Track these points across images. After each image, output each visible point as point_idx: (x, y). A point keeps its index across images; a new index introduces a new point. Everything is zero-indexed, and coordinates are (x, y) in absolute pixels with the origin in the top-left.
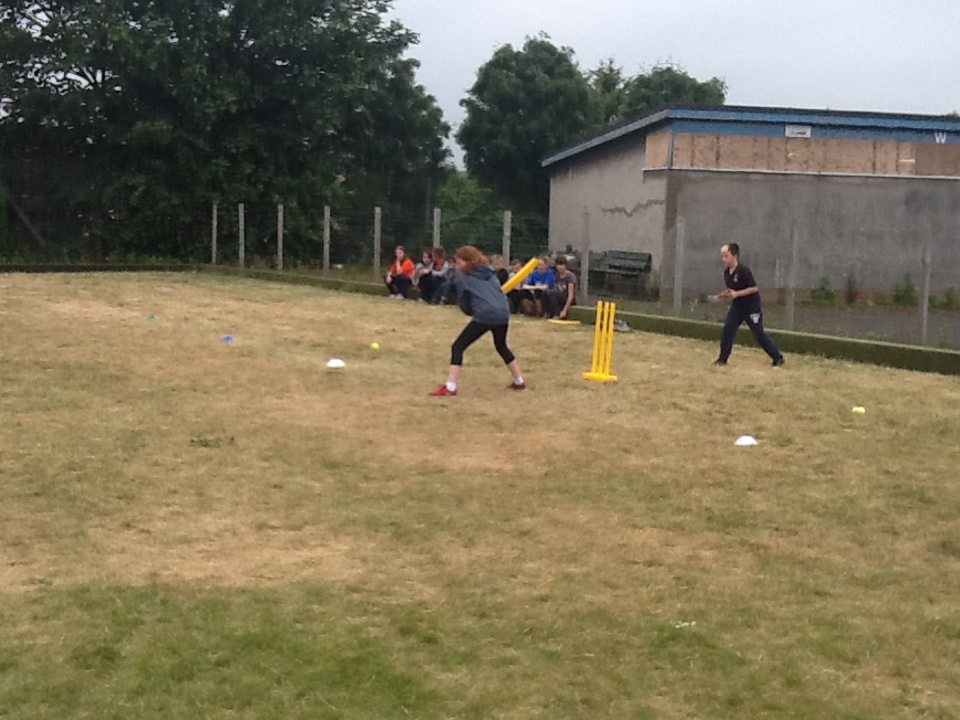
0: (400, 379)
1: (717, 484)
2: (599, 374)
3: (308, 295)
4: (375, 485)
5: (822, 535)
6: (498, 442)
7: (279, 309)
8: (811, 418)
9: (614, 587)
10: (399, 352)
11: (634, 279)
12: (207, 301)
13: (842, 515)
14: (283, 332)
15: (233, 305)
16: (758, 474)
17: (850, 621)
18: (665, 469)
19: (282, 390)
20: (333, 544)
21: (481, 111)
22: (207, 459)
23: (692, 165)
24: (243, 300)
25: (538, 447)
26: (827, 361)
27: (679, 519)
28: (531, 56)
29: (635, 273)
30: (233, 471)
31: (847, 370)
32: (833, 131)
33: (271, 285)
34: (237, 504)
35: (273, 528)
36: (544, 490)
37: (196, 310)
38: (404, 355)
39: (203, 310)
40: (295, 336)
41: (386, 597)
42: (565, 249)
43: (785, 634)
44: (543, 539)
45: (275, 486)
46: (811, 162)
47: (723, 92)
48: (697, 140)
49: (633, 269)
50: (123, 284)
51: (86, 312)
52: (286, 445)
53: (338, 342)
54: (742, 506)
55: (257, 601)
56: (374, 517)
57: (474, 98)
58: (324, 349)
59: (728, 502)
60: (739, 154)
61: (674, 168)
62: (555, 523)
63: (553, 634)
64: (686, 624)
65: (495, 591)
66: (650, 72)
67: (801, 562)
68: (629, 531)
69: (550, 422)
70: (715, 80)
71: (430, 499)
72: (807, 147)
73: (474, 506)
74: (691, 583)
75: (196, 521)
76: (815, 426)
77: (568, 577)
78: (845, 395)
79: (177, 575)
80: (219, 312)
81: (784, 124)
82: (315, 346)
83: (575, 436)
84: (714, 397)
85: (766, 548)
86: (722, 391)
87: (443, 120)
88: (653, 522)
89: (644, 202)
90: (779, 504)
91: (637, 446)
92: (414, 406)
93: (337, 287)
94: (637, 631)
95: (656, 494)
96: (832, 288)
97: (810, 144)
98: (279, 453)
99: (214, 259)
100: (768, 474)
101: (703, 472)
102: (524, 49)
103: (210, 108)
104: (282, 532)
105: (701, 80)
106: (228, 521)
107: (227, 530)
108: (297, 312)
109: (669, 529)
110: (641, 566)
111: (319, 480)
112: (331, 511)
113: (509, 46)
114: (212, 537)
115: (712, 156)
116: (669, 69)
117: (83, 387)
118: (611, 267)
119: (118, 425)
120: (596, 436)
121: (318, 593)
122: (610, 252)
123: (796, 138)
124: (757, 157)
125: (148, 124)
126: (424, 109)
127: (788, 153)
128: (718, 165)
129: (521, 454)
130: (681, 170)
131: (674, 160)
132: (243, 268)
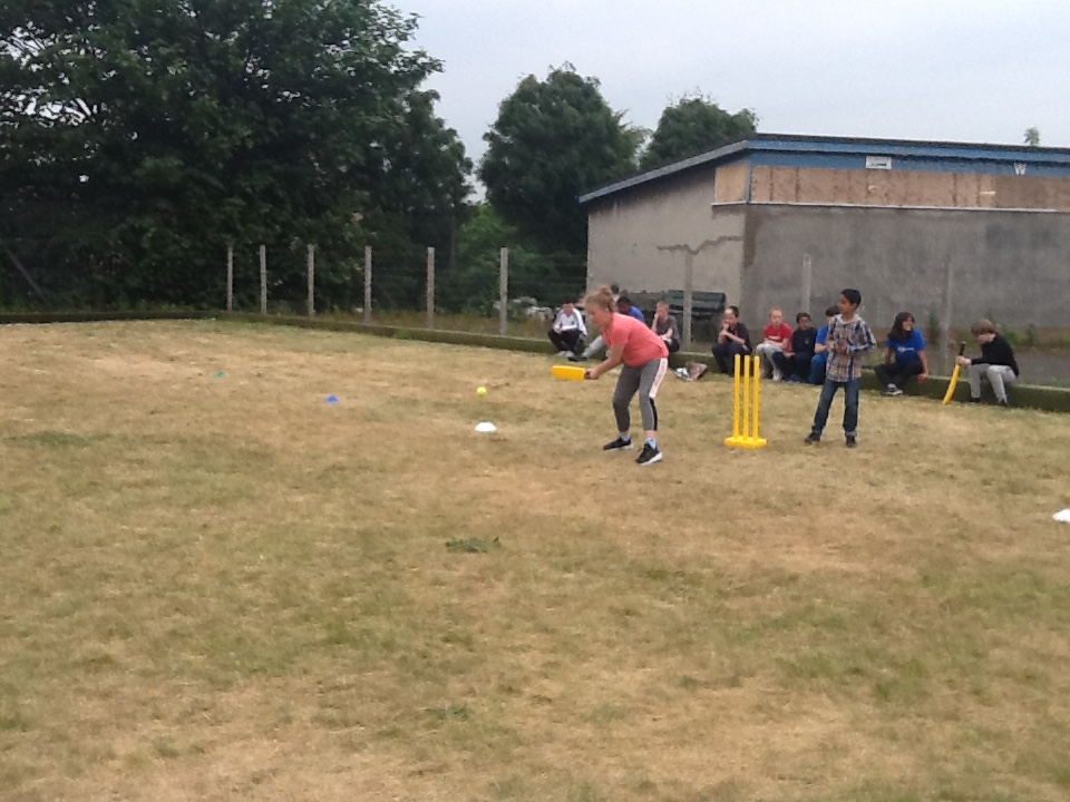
4: (740, 603)
6: (800, 531)
10: (542, 411)
11: (707, 320)
14: (383, 389)
18: (1045, 563)
19: (465, 466)
20: (812, 709)
21: (507, 146)
23: (771, 199)
28: (558, 87)
32: (913, 163)
38: (551, 414)
39: (270, 364)
40: (404, 394)
46: (891, 195)
47: (754, 124)
48: (776, 172)
49: (707, 310)
51: (139, 370)
53: (460, 400)
57: (496, 132)
60: (819, 187)
61: (752, 202)
66: (678, 104)
70: (746, 112)
72: (887, 179)
75: (589, 677)
80: (289, 367)
81: (864, 156)
82: (437, 406)
87: (466, 155)
89: (714, 239)
93: (389, 333)
97: (891, 176)
99: (230, 305)
102: (548, 80)
103: (222, 142)
106: (631, 676)
113: (531, 77)
115: (791, 189)
116: (697, 101)
122: (670, 291)
123: (877, 170)
124: (837, 190)
125: (157, 160)
126: (446, 143)
127: (868, 185)
128: (797, 199)
129: (850, 547)
130: (759, 204)
131: (752, 193)
132: (265, 314)
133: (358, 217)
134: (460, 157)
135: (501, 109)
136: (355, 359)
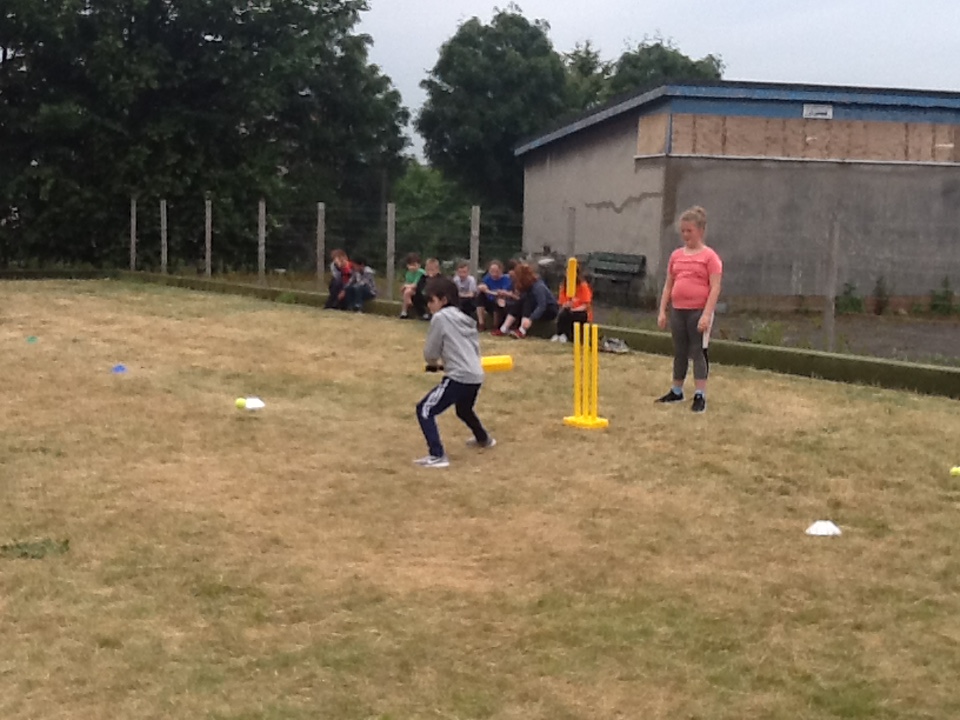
0: (334, 426)
1: (805, 618)
3: (237, 308)
4: (270, 631)
6: (466, 536)
7: (196, 328)
8: (899, 484)
10: (338, 385)
11: (626, 285)
12: (109, 316)
14: (193, 357)
15: (140, 321)
16: (861, 594)
18: (718, 585)
19: (171, 449)
21: (445, 93)
22: (15, 585)
23: (694, 151)
24: (153, 314)
25: (523, 544)
26: (885, 393)
28: (501, 30)
29: (625, 278)
30: (47, 607)
31: (916, 407)
32: (858, 111)
33: (194, 294)
36: (541, 637)
37: (95, 328)
38: (343, 389)
39: (101, 328)
40: (207, 364)
42: (542, 250)
45: (106, 643)
46: (833, 147)
47: (720, 71)
48: (699, 121)
49: (623, 273)
50: (13, 296)
53: (261, 371)
54: (860, 669)
56: (256, 714)
57: (437, 80)
58: (242, 382)
59: (833, 658)
60: (749, 139)
61: (673, 154)
66: (637, 49)
69: (539, 498)
70: (711, 58)
72: (828, 129)
78: (929, 446)
80: (120, 331)
81: (803, 102)
82: (229, 377)
83: (577, 522)
84: (759, 452)
86: (766, 441)
87: (401, 105)
89: (636, 194)
91: (669, 539)
92: (349, 471)
93: (272, 296)
96: (857, 295)
97: (832, 126)
98: (131, 571)
99: (133, 263)
101: (776, 591)
102: (492, 22)
103: (126, 85)
105: (694, 59)
108: (218, 330)
111: (181, 623)
112: (187, 697)
113: (475, 19)
115: (717, 140)
116: (658, 46)
118: (597, 271)
120: (607, 522)
122: (597, 253)
123: (815, 119)
124: (770, 141)
125: (55, 108)
126: (379, 92)
127: (806, 136)
128: (724, 151)
129: (501, 559)
130: (680, 157)
131: (673, 144)
132: (164, 274)
133: (284, 170)
134: (394, 105)
135: (441, 54)
136: (202, 323)
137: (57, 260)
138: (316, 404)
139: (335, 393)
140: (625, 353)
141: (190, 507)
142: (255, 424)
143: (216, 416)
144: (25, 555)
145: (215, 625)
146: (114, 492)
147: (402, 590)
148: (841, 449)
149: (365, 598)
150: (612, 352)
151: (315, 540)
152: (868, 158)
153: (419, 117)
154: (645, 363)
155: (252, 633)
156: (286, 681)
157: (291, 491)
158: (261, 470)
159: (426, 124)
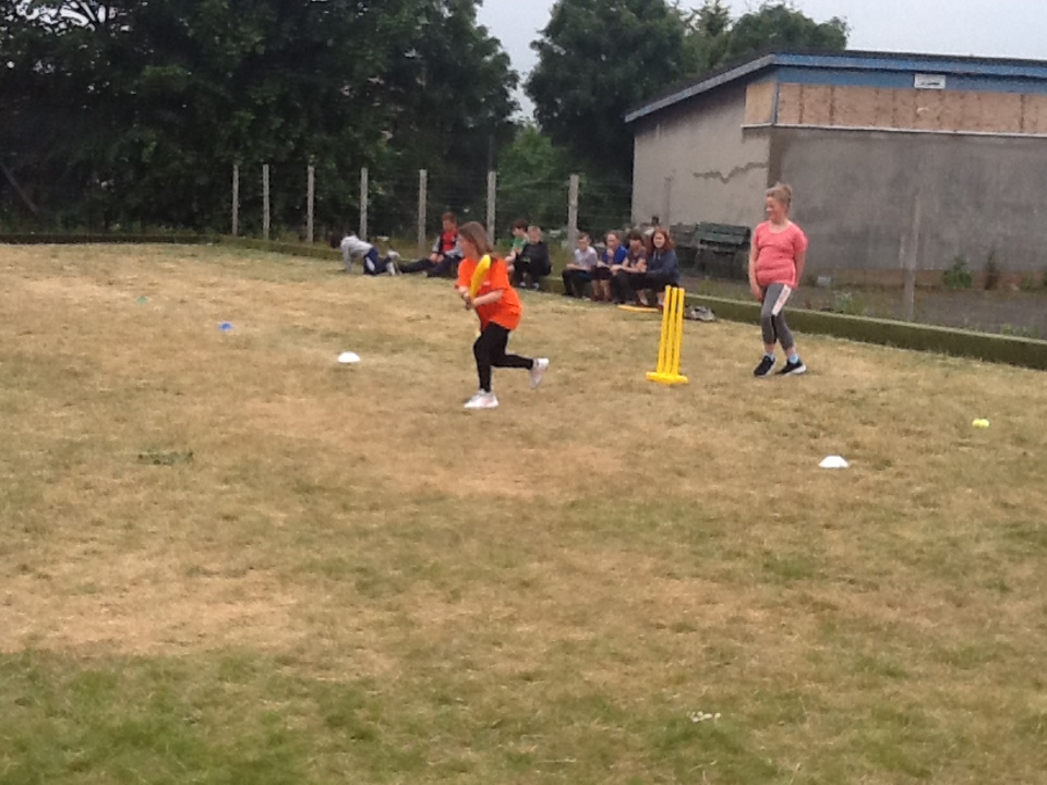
0: (422, 377)
1: (786, 520)
2: (667, 373)
4: (354, 515)
5: (909, 590)
6: (524, 460)
7: (297, 291)
8: (920, 433)
9: (626, 660)
10: (429, 344)
11: (730, 257)
12: (214, 279)
13: (940, 564)
14: (294, 318)
15: (244, 284)
16: (842, 506)
17: (927, 713)
18: (725, 498)
19: (274, 392)
20: (278, 596)
21: (556, 56)
22: (152, 480)
23: (800, 122)
24: (257, 279)
25: (571, 468)
26: (951, 360)
27: (728, 565)
30: (180, 495)
31: (974, 371)
32: (972, 81)
33: (300, 261)
34: (172, 540)
35: (208, 574)
36: (567, 525)
37: (200, 290)
38: (434, 348)
39: (207, 291)
40: (308, 324)
41: (324, 672)
42: (650, 221)
43: (838, 733)
44: (550, 590)
45: (227, 518)
46: (945, 118)
47: (845, 34)
48: (807, 91)
49: (730, 245)
50: (119, 259)
51: (65, 293)
52: (256, 463)
53: (358, 331)
54: (812, 550)
55: (156, 676)
56: (340, 560)
57: (547, 41)
58: (339, 340)
59: (795, 544)
60: (858, 108)
61: (778, 124)
62: (569, 569)
63: (530, 729)
64: (708, 716)
65: (468, 665)
66: (758, 11)
67: (877, 629)
68: (661, 582)
70: (836, 21)
71: (417, 536)
72: (940, 100)
73: (471, 546)
74: (726, 657)
75: (112, 564)
76: (922, 443)
77: (567, 647)
78: (966, 404)
79: (65, 638)
80: (224, 294)
81: (913, 72)
82: (328, 336)
83: (622, 453)
84: (804, 405)
85: (834, 608)
86: (815, 397)
87: (510, 68)
88: (695, 569)
89: (743, 165)
90: (860, 548)
91: (697, 466)
92: (429, 412)
94: (641, 725)
95: (704, 531)
96: (967, 270)
97: (945, 97)
98: (243, 474)
99: (235, 229)
100: (854, 507)
103: (233, 49)
104: (217, 579)
106: (151, 564)
107: (146, 576)
108: (318, 294)
109: (713, 580)
110: (668, 631)
111: (285, 508)
112: (289, 550)
114: (127, 586)
115: (825, 110)
116: (780, 7)
117: (31, 385)
119: (57, 434)
120: (647, 454)
121: (237, 666)
122: (703, 224)
123: (927, 89)
124: (879, 112)
125: (158, 69)
126: (488, 54)
127: (917, 107)
128: (832, 121)
129: (548, 476)
130: (786, 127)
131: (779, 114)
132: (266, 239)
133: (389, 135)
134: (503, 69)
135: (552, 14)
136: (304, 287)
137: (160, 225)
138: (406, 360)
139: (425, 351)
140: (711, 321)
141: (291, 434)
142: (350, 374)
143: (315, 367)
144: (157, 462)
145: (311, 510)
146: (228, 422)
147: (461, 494)
148: (883, 404)
149: (430, 498)
150: (698, 319)
151: (395, 459)
152: (981, 130)
153: (529, 81)
154: (726, 330)
155: (340, 516)
156: (363, 543)
157: (378, 425)
158: (353, 409)
159: (536, 88)
